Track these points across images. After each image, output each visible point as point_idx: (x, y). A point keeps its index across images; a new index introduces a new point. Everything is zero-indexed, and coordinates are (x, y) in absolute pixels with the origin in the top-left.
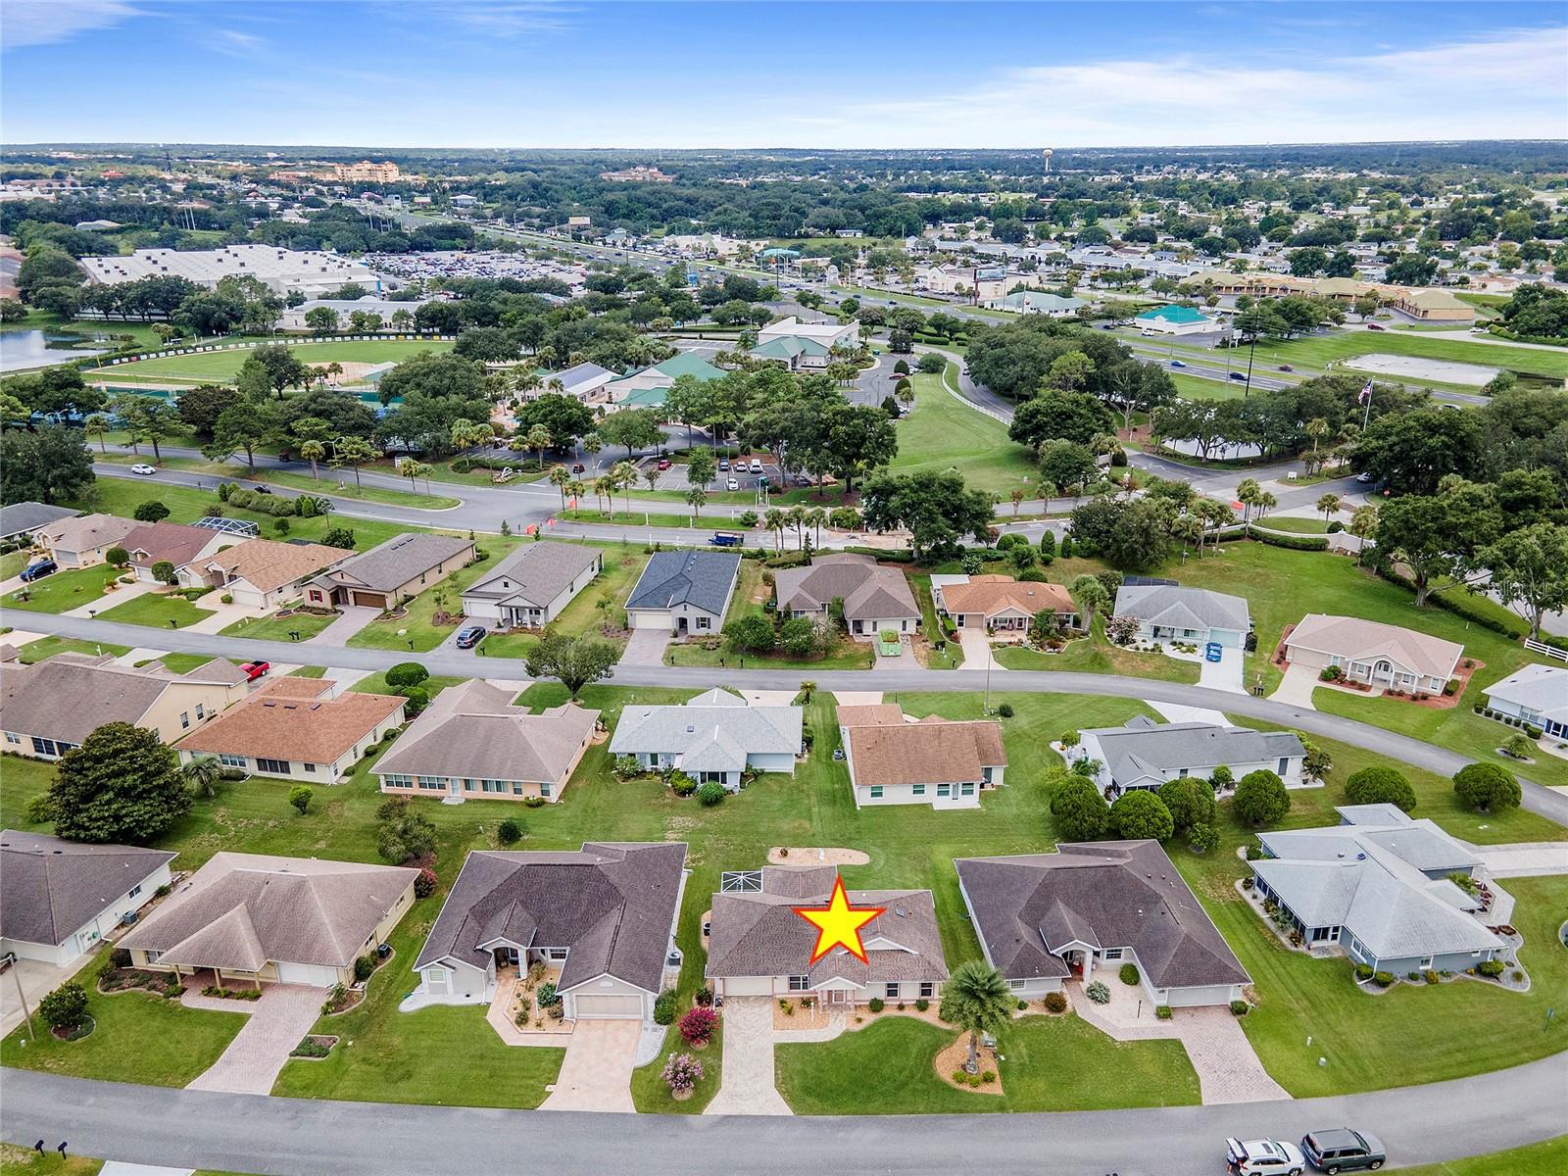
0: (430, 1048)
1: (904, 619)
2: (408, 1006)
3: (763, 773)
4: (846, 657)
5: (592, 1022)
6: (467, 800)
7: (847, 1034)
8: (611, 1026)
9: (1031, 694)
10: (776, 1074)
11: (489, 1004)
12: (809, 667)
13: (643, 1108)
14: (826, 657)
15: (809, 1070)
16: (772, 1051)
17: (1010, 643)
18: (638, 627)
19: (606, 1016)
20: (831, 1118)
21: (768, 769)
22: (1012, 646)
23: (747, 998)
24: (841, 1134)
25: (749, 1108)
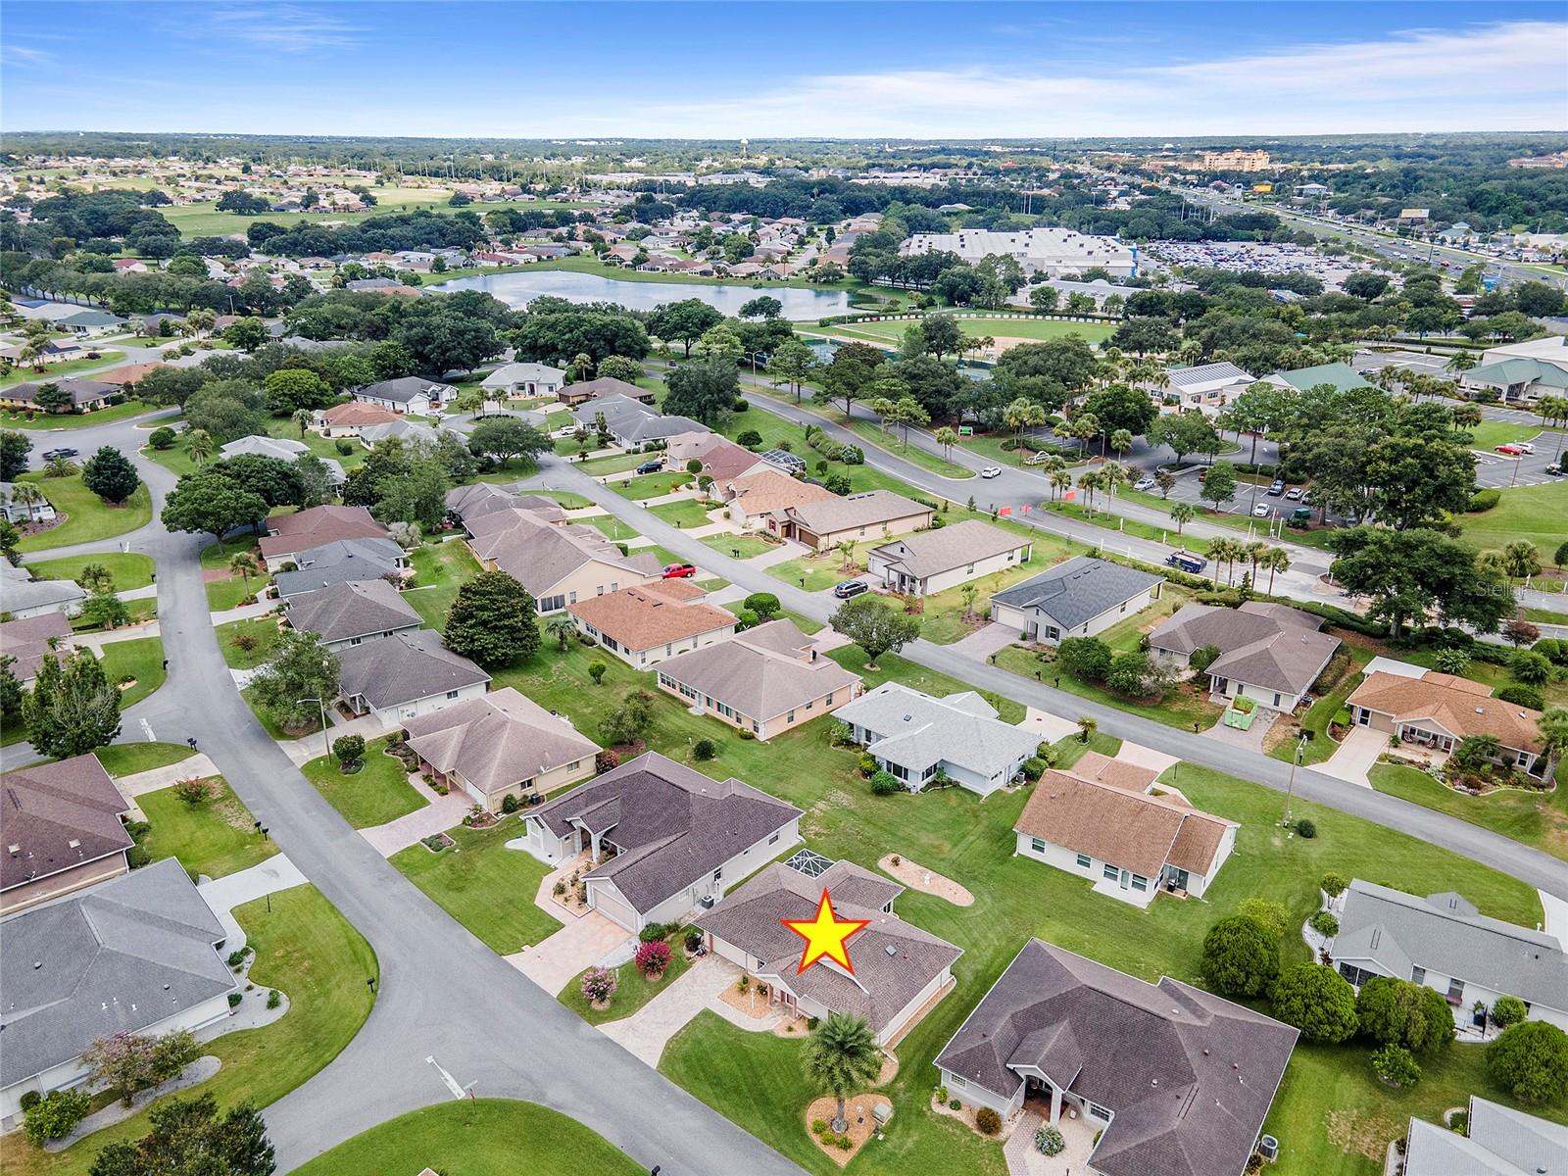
0: (491, 879)
1: (1279, 692)
2: (511, 845)
3: (956, 785)
4: (1182, 713)
5: (601, 918)
6: (706, 715)
7: (767, 1034)
8: (609, 927)
9: (1369, 824)
10: (680, 1032)
11: (556, 868)
12: (1128, 709)
13: (562, 997)
14: (1157, 706)
15: (706, 1044)
16: (696, 1013)
17: (1412, 762)
18: (999, 621)
19: (613, 918)
20: (679, 1090)
21: (964, 784)
22: (1412, 767)
23: (728, 961)
24: (670, 1107)
25: (631, 1045)
